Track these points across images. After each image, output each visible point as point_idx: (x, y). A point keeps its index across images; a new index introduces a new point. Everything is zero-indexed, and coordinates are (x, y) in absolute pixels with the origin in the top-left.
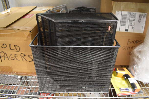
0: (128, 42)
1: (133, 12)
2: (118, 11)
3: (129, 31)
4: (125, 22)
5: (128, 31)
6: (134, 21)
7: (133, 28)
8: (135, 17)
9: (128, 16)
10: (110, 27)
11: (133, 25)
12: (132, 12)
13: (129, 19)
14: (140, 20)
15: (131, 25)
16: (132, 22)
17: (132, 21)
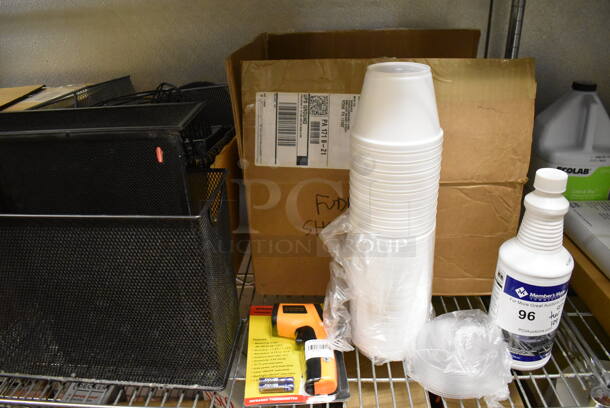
0: (317, 204)
1: (319, 94)
2: (262, 93)
3: (310, 165)
4: (292, 131)
5: (306, 164)
6: (324, 125)
7: (324, 152)
8: (326, 112)
9: (300, 110)
10: (159, 150)
11: (323, 141)
12: (312, 94)
13: (306, 121)
14: (348, 120)
15: (317, 143)
16: (318, 130)
17: (316, 125)
